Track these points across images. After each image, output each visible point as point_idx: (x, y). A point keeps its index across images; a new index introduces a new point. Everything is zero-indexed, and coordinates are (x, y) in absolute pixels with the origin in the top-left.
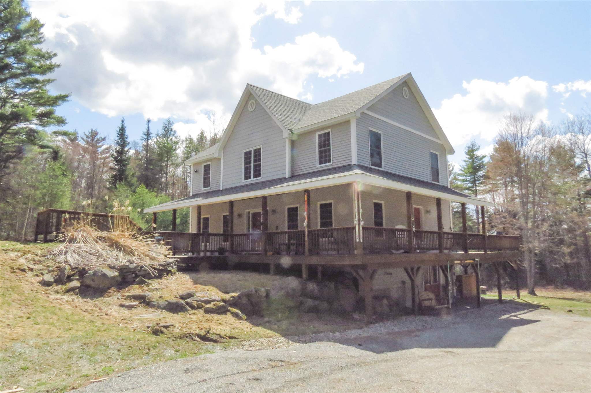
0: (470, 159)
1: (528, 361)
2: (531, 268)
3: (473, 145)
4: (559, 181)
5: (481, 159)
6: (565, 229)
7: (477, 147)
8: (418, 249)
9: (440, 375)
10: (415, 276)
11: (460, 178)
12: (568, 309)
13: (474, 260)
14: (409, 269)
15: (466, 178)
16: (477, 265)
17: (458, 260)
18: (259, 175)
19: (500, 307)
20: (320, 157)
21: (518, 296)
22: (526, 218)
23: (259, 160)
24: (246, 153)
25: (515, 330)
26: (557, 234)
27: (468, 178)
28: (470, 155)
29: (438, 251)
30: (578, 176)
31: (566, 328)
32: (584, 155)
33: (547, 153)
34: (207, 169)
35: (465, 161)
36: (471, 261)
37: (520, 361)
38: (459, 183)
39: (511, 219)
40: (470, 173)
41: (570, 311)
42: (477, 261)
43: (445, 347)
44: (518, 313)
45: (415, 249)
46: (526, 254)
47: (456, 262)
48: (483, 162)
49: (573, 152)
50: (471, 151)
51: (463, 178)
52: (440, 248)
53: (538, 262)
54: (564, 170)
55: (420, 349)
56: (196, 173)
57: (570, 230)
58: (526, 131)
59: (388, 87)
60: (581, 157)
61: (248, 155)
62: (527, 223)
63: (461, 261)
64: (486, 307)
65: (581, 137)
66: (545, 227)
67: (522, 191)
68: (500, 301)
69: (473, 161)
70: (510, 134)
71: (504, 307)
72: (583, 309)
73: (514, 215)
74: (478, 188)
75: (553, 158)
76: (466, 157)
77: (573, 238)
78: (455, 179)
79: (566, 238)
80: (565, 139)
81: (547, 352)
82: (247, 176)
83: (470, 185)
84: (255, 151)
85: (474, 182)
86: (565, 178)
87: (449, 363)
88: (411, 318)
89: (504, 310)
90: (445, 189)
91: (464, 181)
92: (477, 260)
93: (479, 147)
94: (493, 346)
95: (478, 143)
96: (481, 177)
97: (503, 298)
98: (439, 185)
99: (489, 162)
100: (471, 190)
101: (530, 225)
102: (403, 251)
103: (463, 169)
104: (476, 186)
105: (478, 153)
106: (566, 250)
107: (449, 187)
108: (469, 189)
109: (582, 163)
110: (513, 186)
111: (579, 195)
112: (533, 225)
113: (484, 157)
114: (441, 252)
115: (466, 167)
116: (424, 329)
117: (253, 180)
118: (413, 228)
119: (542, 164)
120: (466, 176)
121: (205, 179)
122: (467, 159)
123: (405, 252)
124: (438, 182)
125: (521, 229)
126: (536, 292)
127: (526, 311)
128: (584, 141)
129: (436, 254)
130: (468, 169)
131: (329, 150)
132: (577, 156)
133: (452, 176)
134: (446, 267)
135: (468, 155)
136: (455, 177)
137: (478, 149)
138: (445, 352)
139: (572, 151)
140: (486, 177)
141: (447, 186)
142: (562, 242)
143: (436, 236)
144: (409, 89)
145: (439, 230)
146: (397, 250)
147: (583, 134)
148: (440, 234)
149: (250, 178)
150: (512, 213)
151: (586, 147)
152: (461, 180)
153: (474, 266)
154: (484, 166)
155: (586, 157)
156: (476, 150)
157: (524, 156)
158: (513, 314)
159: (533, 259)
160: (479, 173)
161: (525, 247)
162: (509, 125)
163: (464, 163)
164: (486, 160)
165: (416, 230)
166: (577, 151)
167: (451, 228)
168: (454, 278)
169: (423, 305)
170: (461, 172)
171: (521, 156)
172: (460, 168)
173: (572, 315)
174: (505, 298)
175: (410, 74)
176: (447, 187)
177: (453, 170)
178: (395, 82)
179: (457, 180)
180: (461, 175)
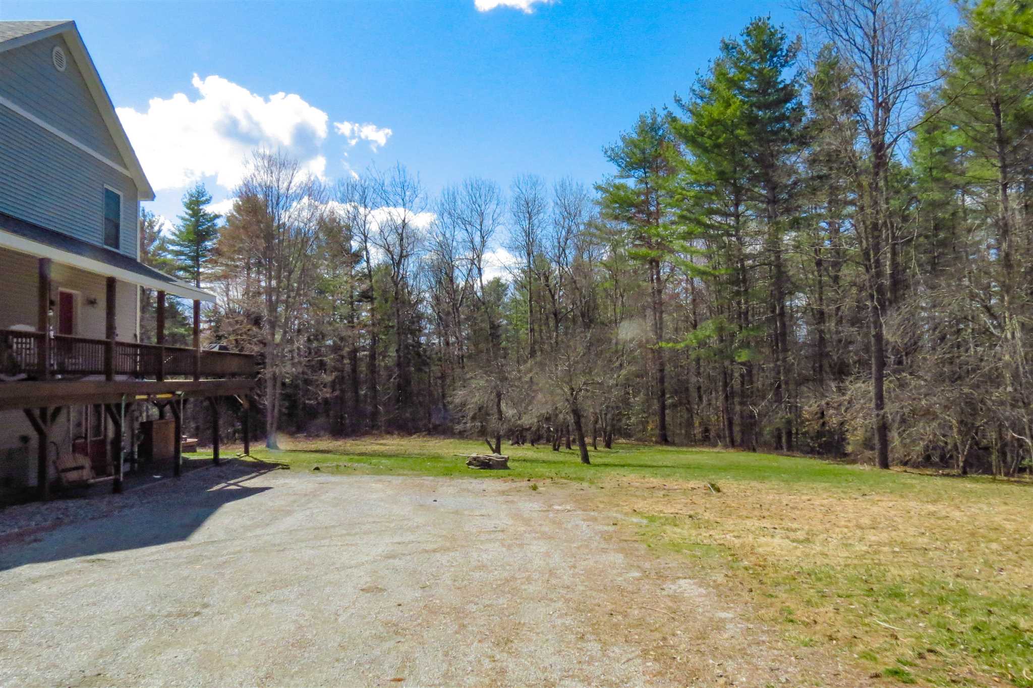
0: (192, 216)
1: (234, 553)
2: (274, 406)
3: (200, 194)
4: (327, 274)
5: (212, 219)
6: (329, 346)
7: (207, 197)
8: (60, 372)
9: (64, 607)
10: (49, 423)
11: (171, 247)
12: (315, 465)
13: (173, 393)
14: (37, 413)
15: (182, 249)
16: (178, 402)
17: (142, 394)
19: (214, 471)
21: (247, 452)
22: (273, 325)
25: (229, 507)
26: (316, 353)
27: (187, 250)
28: (192, 209)
29: (102, 378)
30: (353, 267)
31: (306, 495)
32: (363, 237)
33: (313, 225)
35: (183, 219)
36: (169, 396)
37: (223, 556)
38: (169, 256)
39: (249, 326)
40: (190, 241)
41: (317, 469)
42: (179, 395)
43: (91, 553)
44: (240, 479)
45: (53, 373)
46: (269, 384)
47: (138, 397)
48: (214, 225)
49: (351, 231)
50: (196, 202)
51: (177, 248)
52: (108, 372)
53: (286, 397)
54: (334, 256)
55: (35, 566)
57: (336, 349)
58: (286, 184)
59: (17, 36)
60: (359, 240)
62: (273, 335)
63: (149, 394)
64: (190, 474)
65: (362, 210)
66: (301, 342)
67: (270, 283)
68: (216, 461)
69: (197, 221)
70: (260, 185)
71: (222, 471)
72: (335, 464)
73: (257, 321)
74: (201, 270)
75: (321, 235)
76: (184, 212)
77: (338, 360)
78: (162, 248)
79: (329, 359)
80: (341, 210)
81: (268, 535)
83: (189, 262)
85: (196, 259)
86: (335, 268)
87: (92, 581)
88: (31, 508)
89: (219, 476)
90: (129, 263)
91: (178, 253)
92: (179, 393)
93: (211, 198)
94: (183, 537)
95: (209, 191)
96: (209, 251)
97: (221, 456)
98: (118, 254)
99: (223, 227)
100: (189, 271)
101: (278, 337)
102: (23, 376)
103: (177, 233)
104: (199, 265)
105: (209, 209)
106: (327, 378)
107: (139, 260)
108: (185, 269)
109: (360, 250)
110: (259, 273)
111: (351, 297)
112: (282, 339)
114: (109, 378)
115: (183, 229)
116: (58, 524)
118: (50, 331)
119: (305, 242)
120: (181, 245)
122: (187, 217)
123: (29, 379)
124: (117, 247)
125: (265, 344)
126: (278, 445)
127: (254, 475)
128: (366, 216)
129: (99, 382)
130: (188, 233)
132: (355, 238)
133: (157, 243)
134: (118, 406)
135: (188, 208)
136: (163, 244)
137: (208, 201)
138: (88, 561)
139: (349, 228)
140: (217, 252)
141: (133, 256)
142: (322, 365)
143: (101, 349)
144: (69, 52)
145: (107, 337)
146: (14, 375)
147: (366, 207)
148: (109, 345)
150: (252, 316)
151: (367, 226)
152: (172, 252)
153: (175, 405)
154: (215, 232)
155: (366, 242)
156: (204, 203)
157: (279, 226)
158: (232, 482)
159: (278, 391)
160: (207, 243)
161: (268, 373)
162: (260, 169)
163: (180, 223)
164: (220, 223)
165: (58, 335)
166: (355, 231)
167: (135, 336)
168: (137, 425)
169: (64, 480)
170: (173, 237)
171: (275, 224)
172: (173, 229)
173: (319, 474)
174: (225, 457)
175: (73, 24)
176: (135, 260)
177: (159, 231)
178: (35, 30)
179: (165, 250)
180: (173, 243)
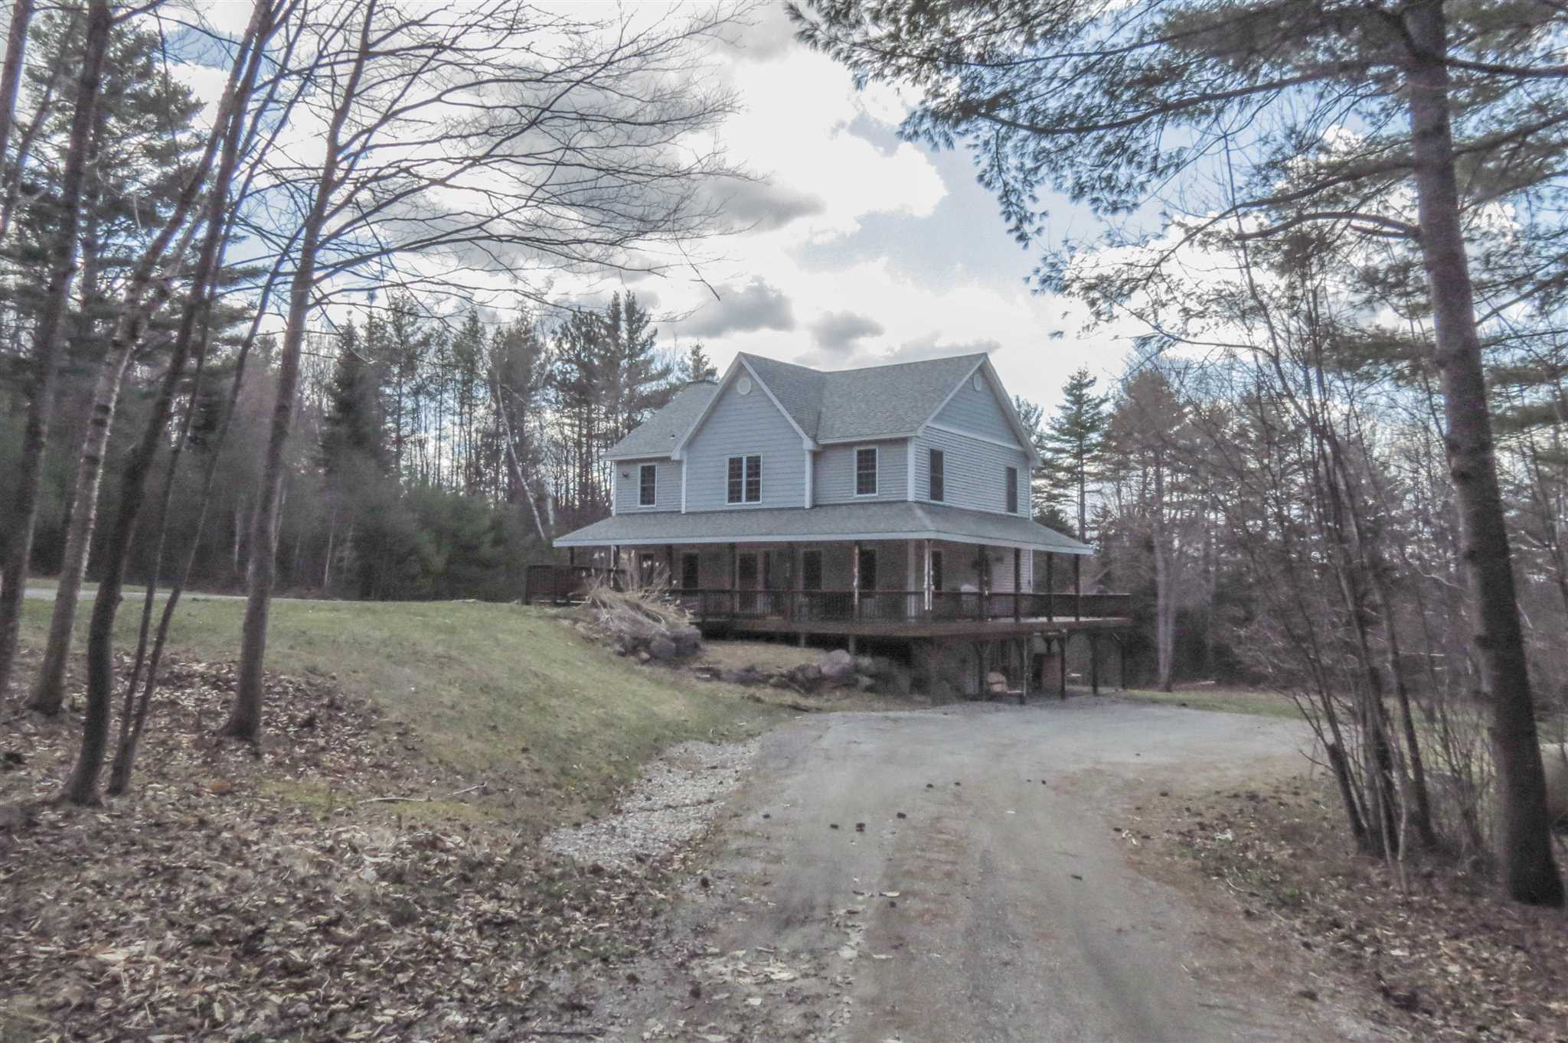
0: (1073, 404)
3: (1083, 374)
5: (1097, 406)
7: (1091, 378)
11: (1050, 445)
15: (1063, 445)
18: (757, 498)
20: (860, 483)
23: (757, 474)
24: (732, 461)
27: (1067, 446)
28: (1074, 395)
34: (648, 474)
35: (1063, 408)
38: (1049, 454)
40: (1072, 435)
47: (1035, 634)
48: (1099, 412)
50: (1077, 389)
51: (1057, 445)
52: (1016, 614)
56: (625, 481)
61: (735, 464)
64: (1073, 699)
69: (1080, 409)
74: (1086, 469)
76: (1063, 399)
78: (1039, 445)
82: (734, 495)
83: (1071, 461)
84: (749, 459)
85: (1079, 456)
91: (1059, 451)
93: (1095, 378)
96: (1094, 445)
98: (1017, 517)
99: (1111, 414)
100: (1071, 472)
104: (1082, 465)
105: (1091, 392)
108: (1067, 469)
113: (1103, 401)
114: (1017, 619)
117: (744, 503)
118: (986, 590)
120: (1058, 440)
121: (643, 489)
122: (1068, 405)
124: (1015, 511)
131: (874, 475)
133: (1033, 439)
135: (1070, 395)
136: (1040, 441)
137: (1091, 383)
141: (1027, 516)
143: (1011, 599)
145: (1016, 591)
148: (1016, 596)
149: (739, 499)
152: (1050, 450)
154: (1101, 421)
156: (1087, 385)
160: (1091, 436)
163: (1060, 413)
164: (1106, 409)
169: (992, 690)
170: (1053, 432)
172: (1053, 422)
177: (1036, 425)
179: (1043, 448)
180: (1052, 438)
